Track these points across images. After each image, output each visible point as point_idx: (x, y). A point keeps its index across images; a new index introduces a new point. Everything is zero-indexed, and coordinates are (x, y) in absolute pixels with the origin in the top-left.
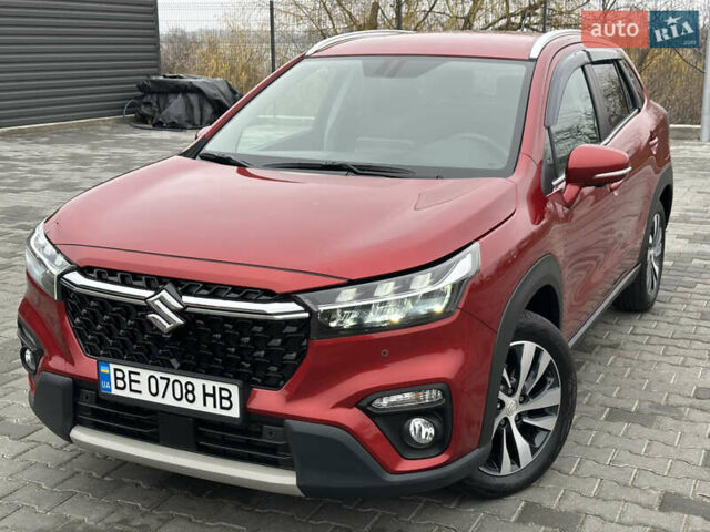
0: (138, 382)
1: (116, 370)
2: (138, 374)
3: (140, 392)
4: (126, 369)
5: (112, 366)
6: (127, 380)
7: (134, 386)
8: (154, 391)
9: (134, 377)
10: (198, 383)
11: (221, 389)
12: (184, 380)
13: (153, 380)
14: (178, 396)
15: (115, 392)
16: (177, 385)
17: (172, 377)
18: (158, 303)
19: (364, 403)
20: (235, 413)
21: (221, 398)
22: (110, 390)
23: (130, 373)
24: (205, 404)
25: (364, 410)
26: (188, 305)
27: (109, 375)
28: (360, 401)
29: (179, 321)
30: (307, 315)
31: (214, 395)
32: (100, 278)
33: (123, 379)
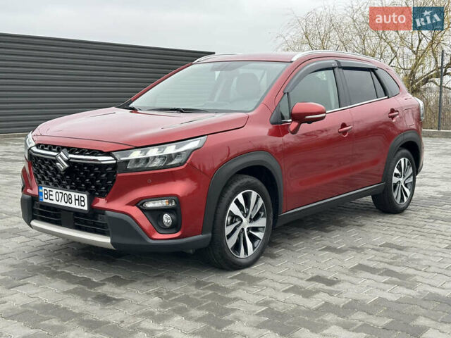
4: (48, 189)
5: (44, 188)
7: (51, 197)
9: (51, 193)
10: (73, 194)
12: (68, 193)
15: (44, 200)
17: (64, 192)
18: (59, 158)
19: (139, 204)
20: (86, 208)
25: (139, 207)
26: (71, 158)
28: (138, 203)
29: (67, 165)
30: (115, 162)
32: (42, 148)
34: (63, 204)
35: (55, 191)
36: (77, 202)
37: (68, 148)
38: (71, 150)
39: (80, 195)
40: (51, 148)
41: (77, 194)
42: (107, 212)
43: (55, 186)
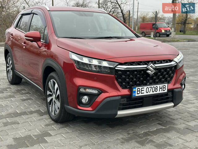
0: (144, 90)
1: (138, 89)
2: (144, 88)
3: (144, 93)
4: (140, 88)
5: (137, 88)
6: (140, 91)
7: (142, 92)
8: (147, 92)
9: (142, 89)
10: (158, 86)
11: (164, 86)
12: (155, 86)
13: (148, 89)
14: (153, 91)
15: (137, 95)
16: (154, 88)
17: (152, 86)
21: (164, 88)
22: (135, 95)
23: (142, 88)
24: (160, 91)
27: (135, 91)
31: (162, 88)
33: (139, 91)
34: (151, 93)
35: (145, 87)
36: (161, 89)
37: (152, 61)
38: (154, 62)
39: (163, 85)
40: (139, 63)
41: (161, 86)
42: (175, 90)
43: (146, 85)
